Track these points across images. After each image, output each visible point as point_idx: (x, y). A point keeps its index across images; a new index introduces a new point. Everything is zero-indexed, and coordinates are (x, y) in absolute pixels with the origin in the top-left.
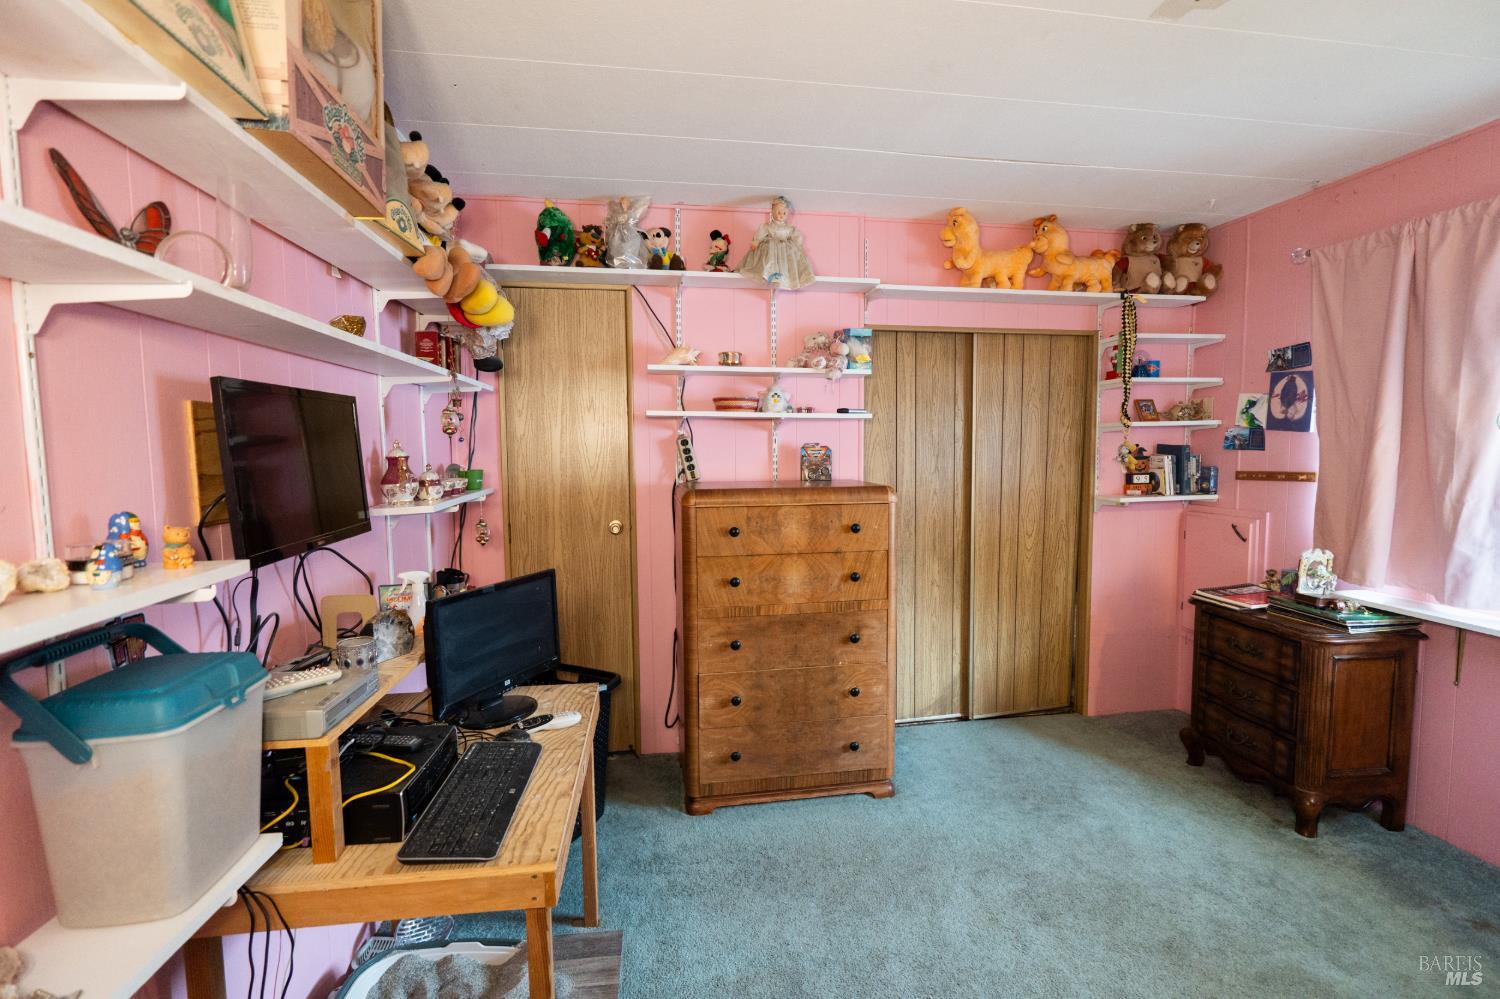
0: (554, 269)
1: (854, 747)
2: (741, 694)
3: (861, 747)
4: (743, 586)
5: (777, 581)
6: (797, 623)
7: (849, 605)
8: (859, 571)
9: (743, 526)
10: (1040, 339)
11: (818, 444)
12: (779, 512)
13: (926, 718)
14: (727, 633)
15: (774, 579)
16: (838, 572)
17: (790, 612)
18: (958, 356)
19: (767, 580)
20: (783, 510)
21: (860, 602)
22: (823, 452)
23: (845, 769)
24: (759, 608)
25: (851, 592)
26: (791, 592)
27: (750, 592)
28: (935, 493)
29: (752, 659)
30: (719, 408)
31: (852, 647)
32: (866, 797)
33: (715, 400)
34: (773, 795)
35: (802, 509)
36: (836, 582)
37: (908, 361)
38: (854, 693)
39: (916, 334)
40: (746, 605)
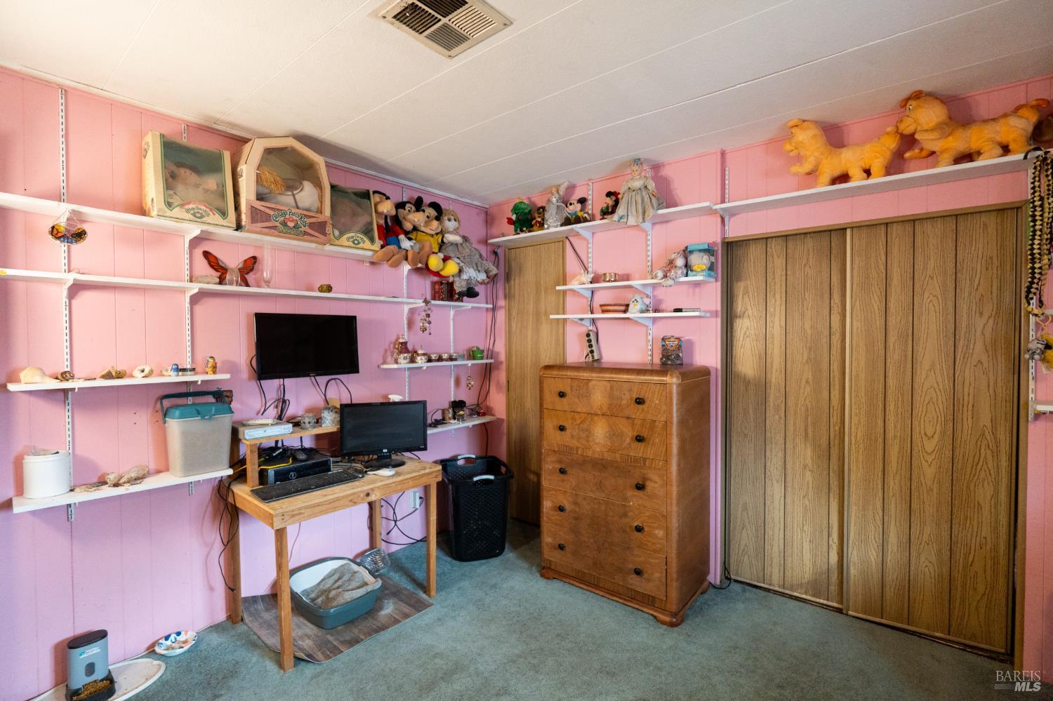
0: (522, 235)
1: (638, 572)
2: (568, 507)
3: (646, 576)
4: (568, 431)
5: (589, 433)
6: (601, 465)
7: (636, 460)
8: (645, 434)
9: (567, 390)
10: (939, 223)
11: (673, 336)
12: (590, 384)
13: (795, 594)
14: (560, 462)
15: (587, 430)
16: (629, 433)
17: (596, 456)
18: (834, 252)
19: (582, 430)
20: (593, 382)
21: (645, 460)
22: (677, 342)
23: (632, 587)
24: (577, 448)
25: (638, 450)
26: (597, 441)
27: (572, 437)
28: (807, 382)
29: (574, 484)
30: (604, 311)
31: (637, 493)
32: (651, 617)
33: (601, 306)
34: (589, 586)
35: (605, 383)
36: (628, 440)
37: (778, 263)
38: (639, 529)
39: (786, 237)
40: (570, 445)
